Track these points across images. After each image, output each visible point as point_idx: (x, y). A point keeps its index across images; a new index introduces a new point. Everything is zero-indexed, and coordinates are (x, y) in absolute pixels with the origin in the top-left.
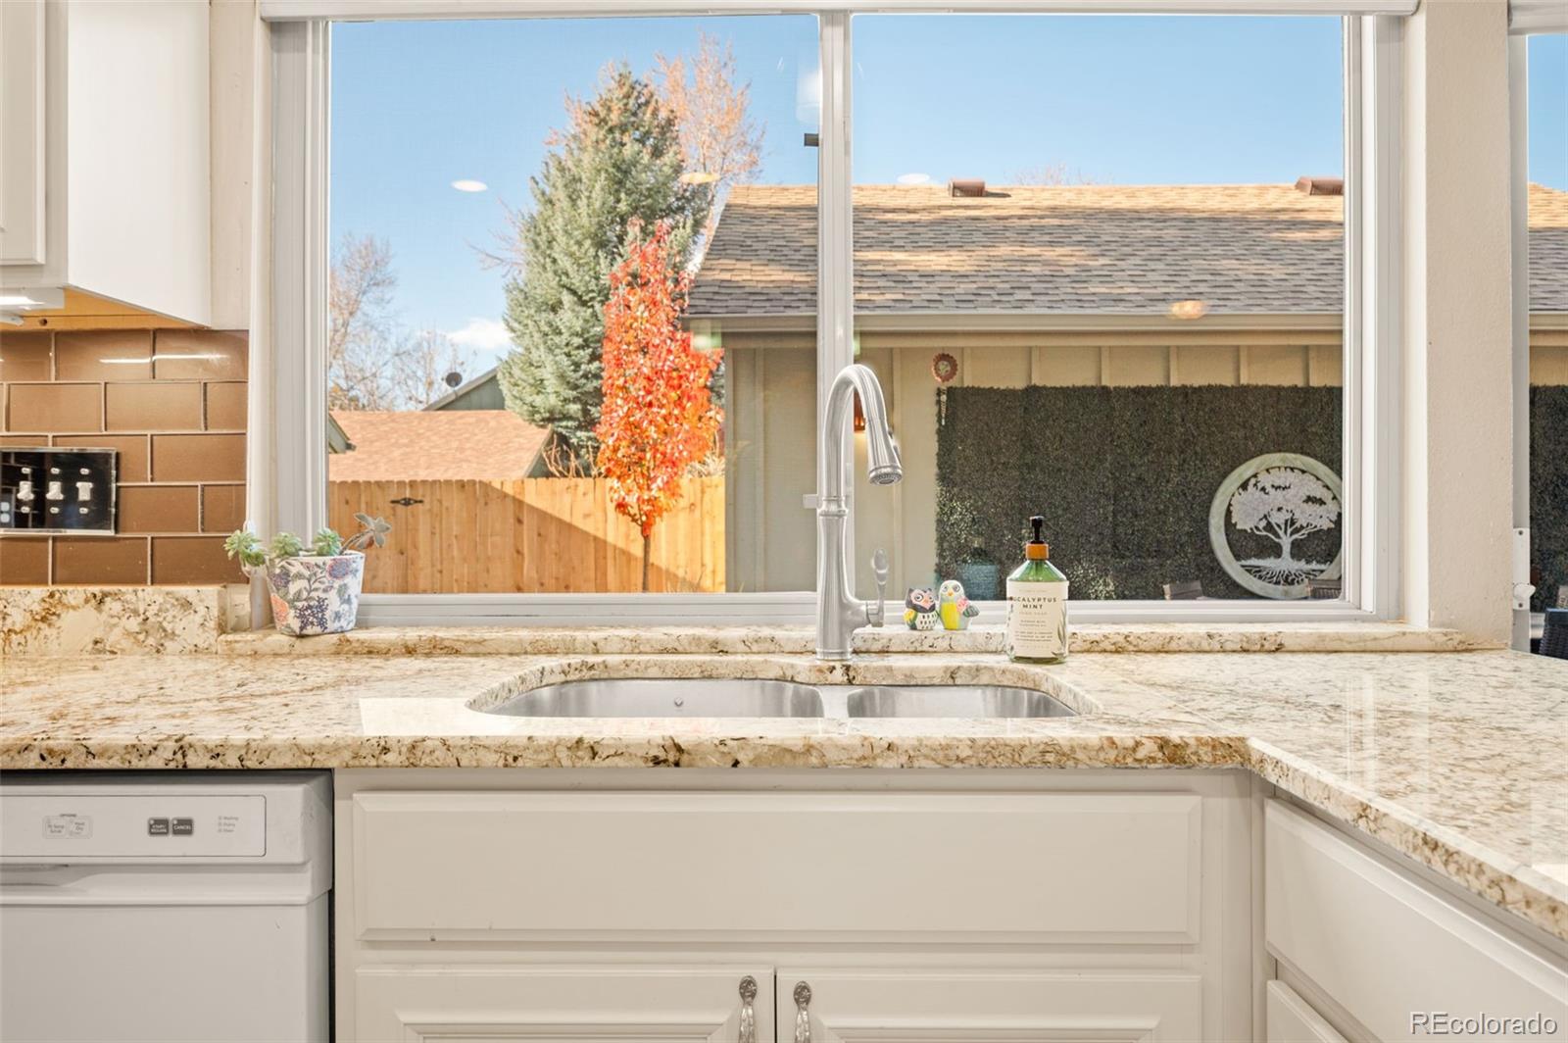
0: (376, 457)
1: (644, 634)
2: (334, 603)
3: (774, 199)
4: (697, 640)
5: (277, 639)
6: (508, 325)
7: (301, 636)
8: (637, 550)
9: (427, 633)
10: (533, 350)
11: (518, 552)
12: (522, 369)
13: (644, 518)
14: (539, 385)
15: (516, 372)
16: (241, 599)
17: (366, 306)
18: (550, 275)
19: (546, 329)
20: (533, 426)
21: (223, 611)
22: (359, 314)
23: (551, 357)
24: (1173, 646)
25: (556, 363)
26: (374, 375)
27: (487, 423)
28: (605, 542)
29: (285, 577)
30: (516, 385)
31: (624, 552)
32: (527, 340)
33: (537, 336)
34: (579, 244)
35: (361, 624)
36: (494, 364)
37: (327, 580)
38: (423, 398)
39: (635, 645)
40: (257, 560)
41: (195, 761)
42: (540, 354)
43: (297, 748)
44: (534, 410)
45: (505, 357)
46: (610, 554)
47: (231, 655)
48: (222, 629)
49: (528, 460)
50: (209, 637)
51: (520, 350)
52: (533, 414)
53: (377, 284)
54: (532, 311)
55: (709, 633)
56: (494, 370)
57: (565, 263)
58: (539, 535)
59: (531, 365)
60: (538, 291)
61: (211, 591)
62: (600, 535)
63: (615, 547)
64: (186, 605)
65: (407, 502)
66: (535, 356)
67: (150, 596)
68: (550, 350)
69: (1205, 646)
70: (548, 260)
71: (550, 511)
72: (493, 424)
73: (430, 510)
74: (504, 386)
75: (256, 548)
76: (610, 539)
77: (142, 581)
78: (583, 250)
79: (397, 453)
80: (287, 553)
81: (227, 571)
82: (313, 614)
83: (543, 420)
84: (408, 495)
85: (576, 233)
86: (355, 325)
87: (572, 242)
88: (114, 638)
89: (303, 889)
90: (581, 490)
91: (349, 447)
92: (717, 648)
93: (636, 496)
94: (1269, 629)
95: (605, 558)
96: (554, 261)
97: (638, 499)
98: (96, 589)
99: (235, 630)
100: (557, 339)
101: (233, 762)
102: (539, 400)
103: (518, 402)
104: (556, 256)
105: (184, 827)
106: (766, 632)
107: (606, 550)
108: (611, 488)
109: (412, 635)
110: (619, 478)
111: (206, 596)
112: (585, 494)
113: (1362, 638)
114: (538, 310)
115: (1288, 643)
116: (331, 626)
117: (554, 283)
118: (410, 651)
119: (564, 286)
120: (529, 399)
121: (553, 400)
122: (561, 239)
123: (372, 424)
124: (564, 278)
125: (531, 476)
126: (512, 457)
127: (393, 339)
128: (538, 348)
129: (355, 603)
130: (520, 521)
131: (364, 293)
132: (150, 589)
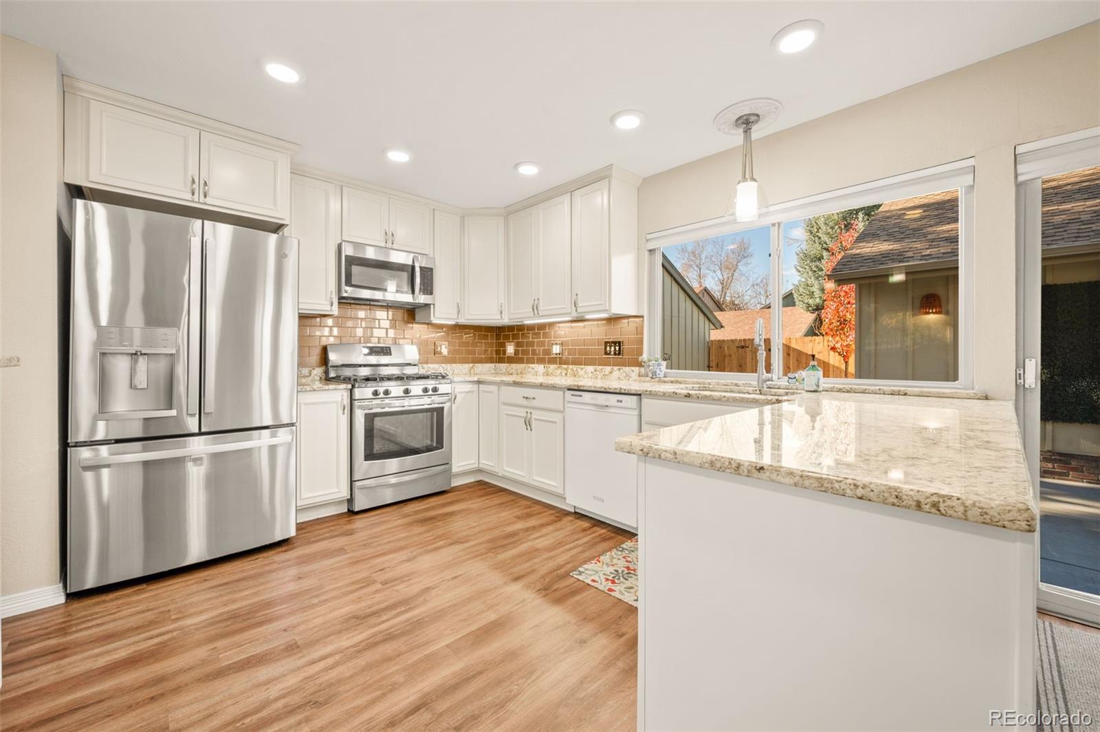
0: (739, 329)
1: (720, 381)
2: (658, 371)
3: (906, 205)
4: (732, 383)
5: (648, 379)
6: (797, 269)
7: (652, 378)
8: (843, 367)
9: (675, 379)
10: (809, 279)
11: (788, 367)
12: (804, 288)
13: (845, 354)
14: (812, 294)
15: (801, 289)
16: (642, 370)
17: (740, 267)
18: (817, 245)
19: (815, 269)
20: (808, 313)
21: (639, 373)
22: (737, 271)
23: (817, 282)
24: (867, 391)
25: (820, 284)
26: (743, 295)
27: (787, 312)
28: (829, 364)
29: (649, 366)
30: (801, 295)
31: (837, 368)
32: (805, 275)
33: (810, 273)
34: (832, 228)
35: (664, 377)
36: (792, 287)
37: (656, 367)
38: (764, 303)
39: (718, 384)
40: (645, 362)
41: (623, 391)
42: (812, 281)
43: (636, 391)
44: (809, 305)
45: (796, 283)
46: (831, 370)
47: (640, 381)
48: (639, 376)
49: (804, 328)
50: (637, 378)
51: (804, 280)
52: (808, 307)
53: (744, 258)
54: (808, 262)
55: (735, 382)
56: (792, 290)
57: (825, 238)
58: (797, 360)
59: (808, 286)
60: (812, 252)
61: (637, 368)
62: (826, 360)
63: (834, 366)
64: (633, 371)
65: (743, 347)
66: (809, 282)
67: (627, 369)
68: (817, 278)
69: (878, 392)
70: (816, 238)
71: (802, 350)
72: (789, 313)
73: (752, 351)
74: (795, 296)
75: (645, 360)
76: (831, 362)
77: (626, 366)
78: (834, 231)
79: (747, 327)
80: (650, 361)
81: (640, 365)
82: (654, 373)
83: (813, 310)
84: (743, 344)
85: (831, 223)
86: (736, 274)
87: (828, 228)
88: (621, 377)
89: (636, 413)
90: (817, 341)
91: (722, 327)
92: (736, 385)
93: (840, 343)
94: (902, 389)
95: (829, 371)
96: (820, 238)
97: (841, 345)
98: (619, 367)
99: (642, 376)
100: (820, 273)
101: (626, 392)
102: (811, 301)
103: (801, 303)
104: (820, 236)
105: (621, 401)
106: (749, 382)
107: (829, 367)
108: (828, 341)
109: (672, 379)
110: (832, 336)
111: (636, 369)
112: (819, 343)
113: (938, 393)
114: (812, 261)
115: (909, 393)
116: (658, 376)
117: (819, 248)
118: (672, 382)
119: (825, 249)
120: (806, 301)
121: (818, 300)
122: (824, 228)
123: (737, 316)
124: (824, 245)
125: (806, 335)
126: (797, 326)
127: (751, 279)
128: (811, 278)
129: (663, 372)
130: (789, 355)
131: (740, 262)
132: (627, 368)
